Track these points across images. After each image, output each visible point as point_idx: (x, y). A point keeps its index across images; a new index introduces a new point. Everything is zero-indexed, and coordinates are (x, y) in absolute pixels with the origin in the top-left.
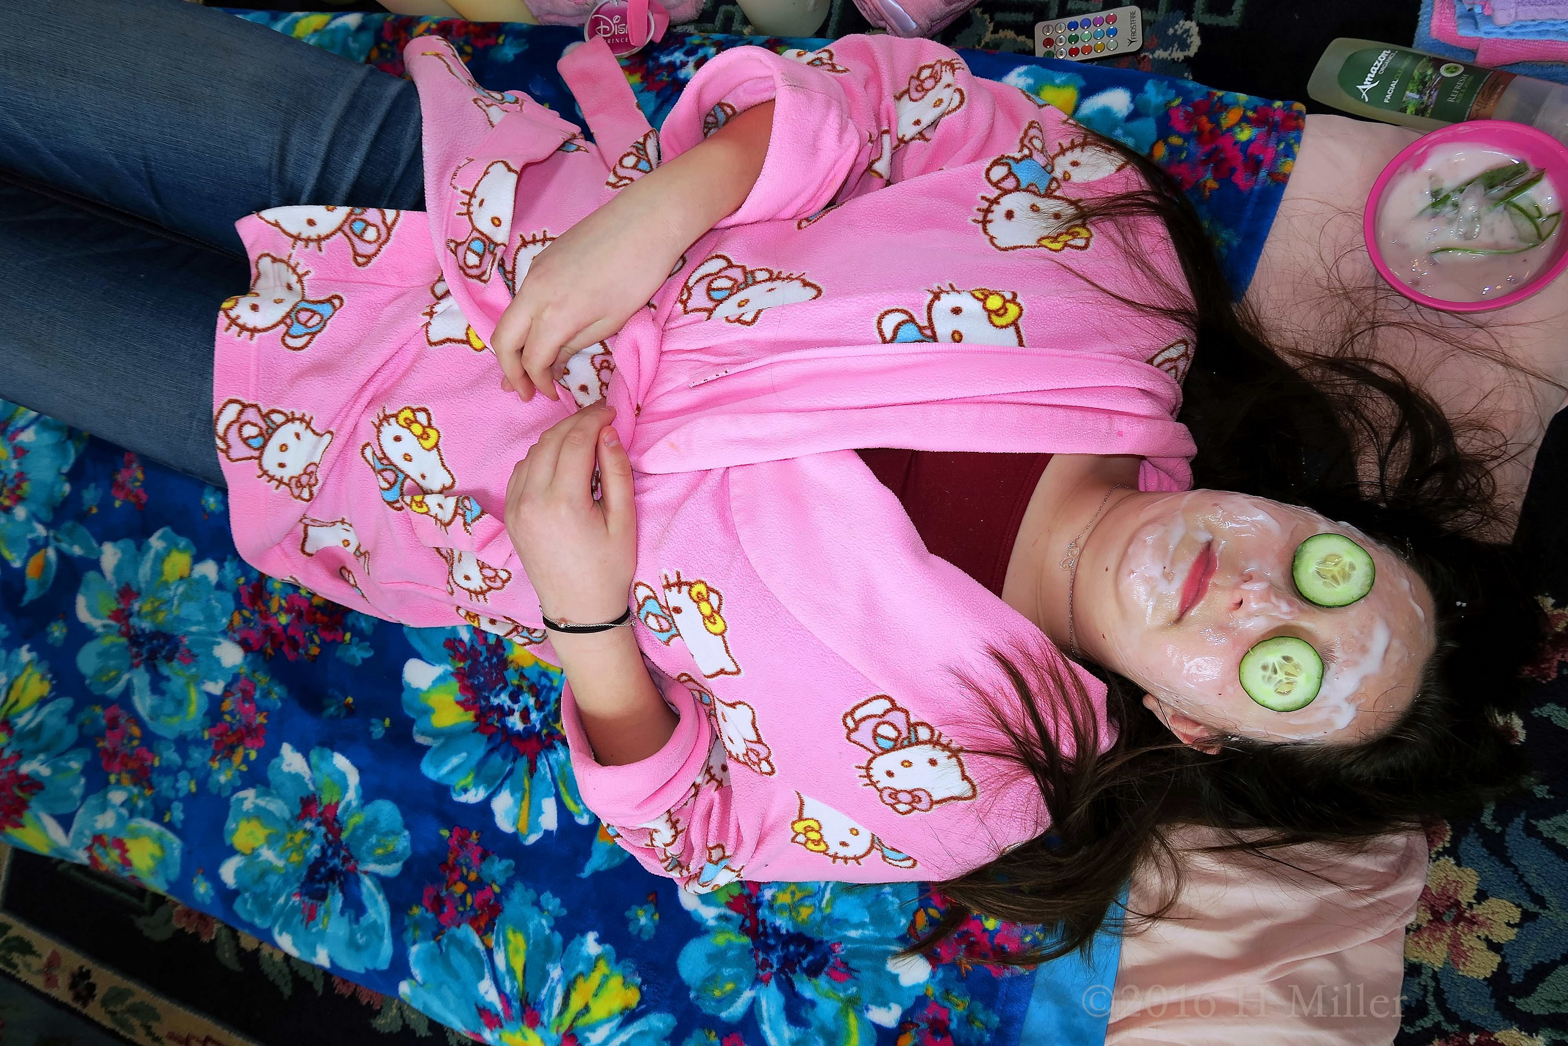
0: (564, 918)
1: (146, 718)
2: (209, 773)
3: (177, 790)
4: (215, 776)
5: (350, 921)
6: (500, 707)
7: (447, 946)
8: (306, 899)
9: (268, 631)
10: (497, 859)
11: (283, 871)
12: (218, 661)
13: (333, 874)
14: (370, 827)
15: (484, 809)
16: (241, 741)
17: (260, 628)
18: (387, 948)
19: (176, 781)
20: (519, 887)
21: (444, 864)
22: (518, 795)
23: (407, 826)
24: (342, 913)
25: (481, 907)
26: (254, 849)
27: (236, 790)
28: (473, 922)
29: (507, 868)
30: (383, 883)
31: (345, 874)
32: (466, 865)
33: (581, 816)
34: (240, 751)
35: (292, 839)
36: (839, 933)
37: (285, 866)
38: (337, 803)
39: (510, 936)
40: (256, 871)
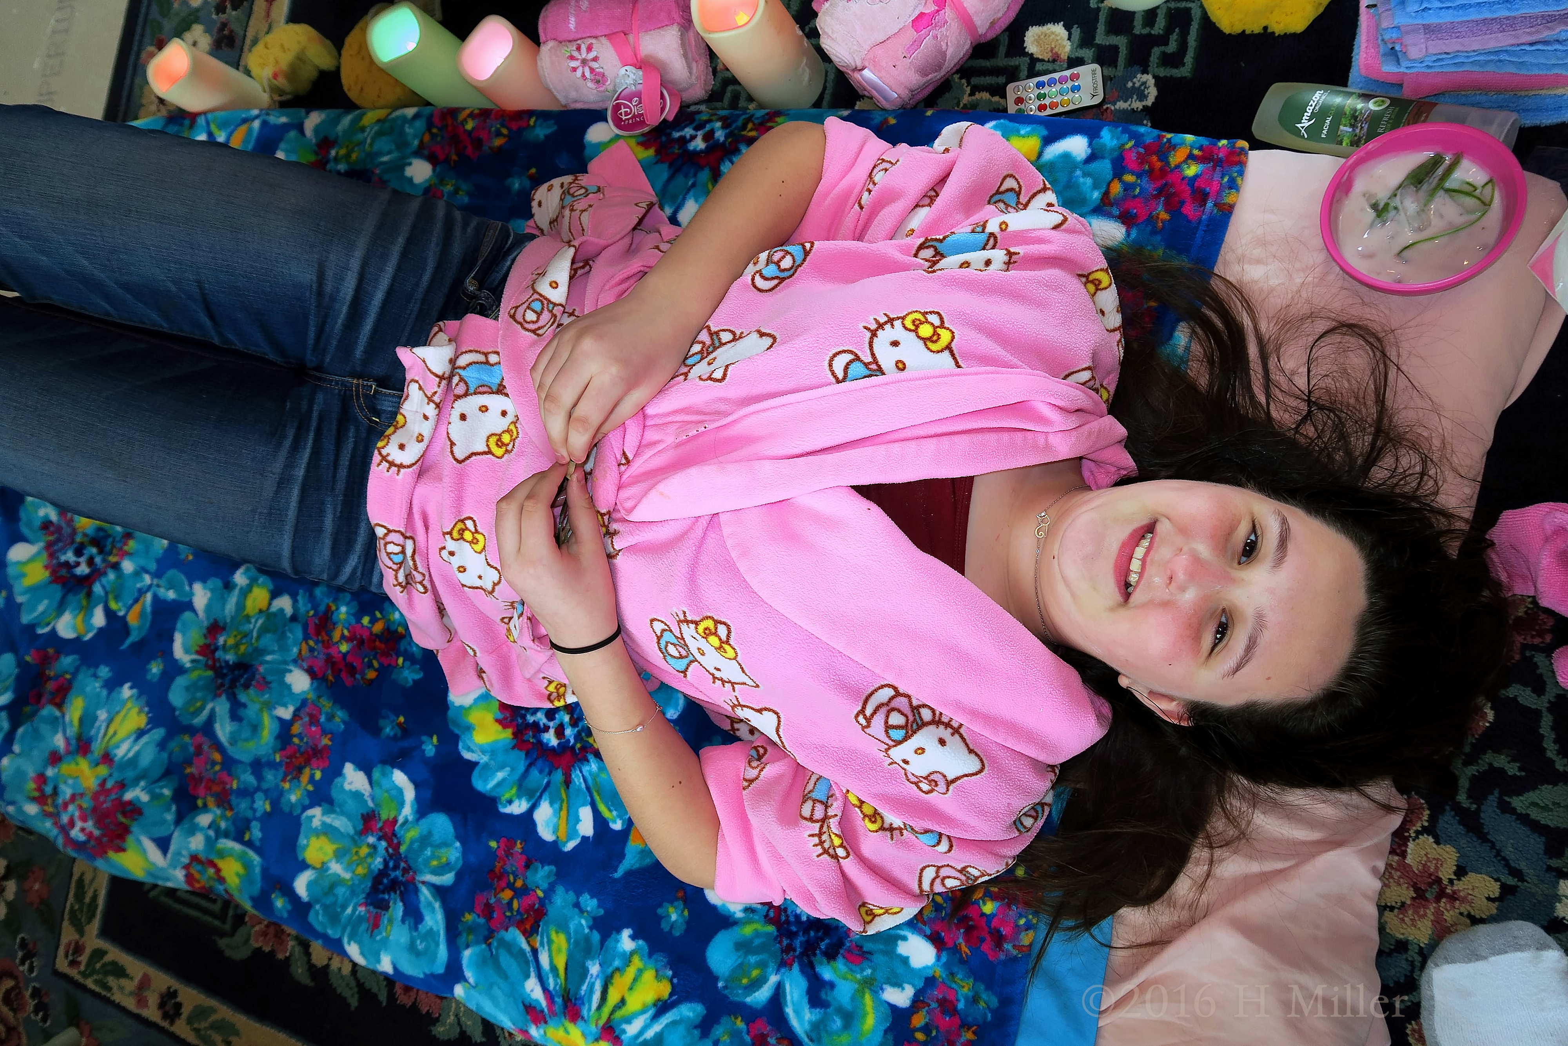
0: (601, 917)
1: (226, 745)
2: (281, 793)
3: (254, 810)
4: (286, 795)
5: (410, 928)
6: (538, 724)
7: (497, 949)
8: (371, 908)
9: (330, 660)
10: (540, 865)
11: (350, 883)
12: (289, 688)
13: (394, 885)
14: (425, 840)
15: (527, 819)
16: (307, 762)
17: (322, 657)
18: (442, 953)
19: (253, 802)
20: (560, 890)
21: (492, 873)
22: (557, 806)
23: (458, 837)
24: (403, 921)
25: (527, 911)
26: (323, 863)
27: (305, 808)
28: (520, 925)
29: (549, 873)
30: (439, 891)
31: (405, 884)
32: (513, 873)
33: (615, 822)
34: (307, 772)
35: (357, 853)
37: (352, 878)
38: (395, 821)
39: (554, 936)
40: (326, 884)
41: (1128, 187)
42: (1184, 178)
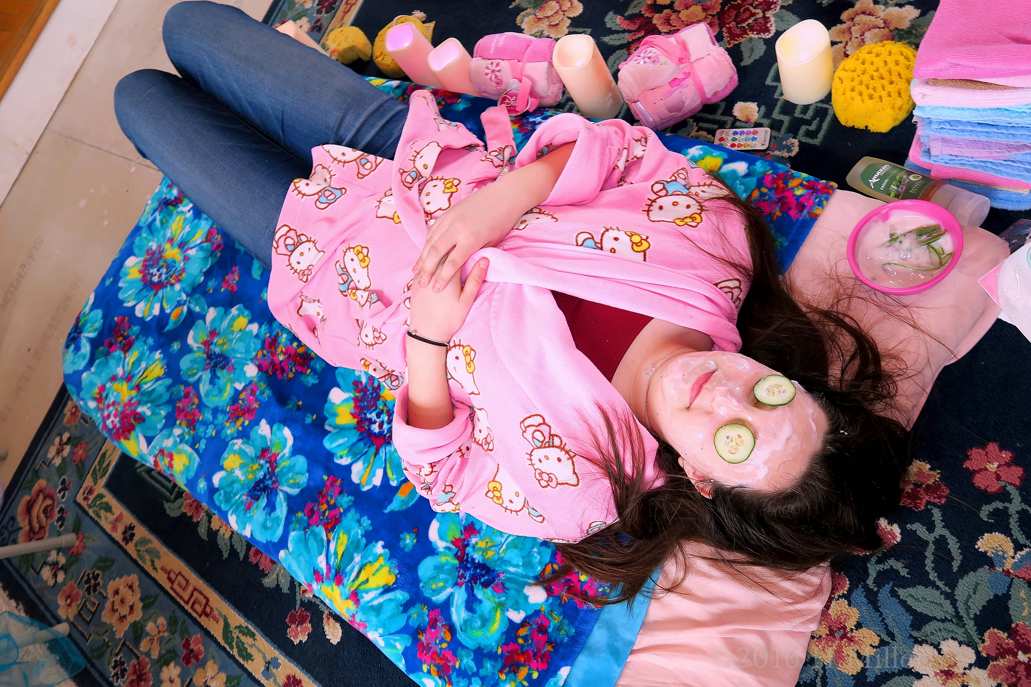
0: (369, 531)
1: (203, 395)
2: (223, 428)
3: (206, 434)
4: (226, 430)
5: (267, 514)
6: (370, 419)
7: (309, 536)
8: (249, 498)
9: (272, 363)
10: (346, 495)
11: (243, 483)
12: (245, 373)
13: (266, 488)
14: (290, 468)
15: (348, 468)
16: (243, 414)
17: (269, 360)
18: (280, 531)
19: (207, 429)
20: (353, 511)
21: (320, 494)
22: (366, 465)
23: (308, 471)
24: (264, 509)
25: (331, 518)
26: (232, 469)
27: (233, 438)
28: (325, 525)
29: (350, 501)
30: (289, 498)
31: (271, 489)
32: (331, 496)
33: (393, 481)
34: (241, 419)
35: (252, 467)
36: (504, 568)
37: (244, 480)
38: (279, 454)
39: (341, 535)
40: (230, 480)
41: (762, 195)
42: (794, 195)
